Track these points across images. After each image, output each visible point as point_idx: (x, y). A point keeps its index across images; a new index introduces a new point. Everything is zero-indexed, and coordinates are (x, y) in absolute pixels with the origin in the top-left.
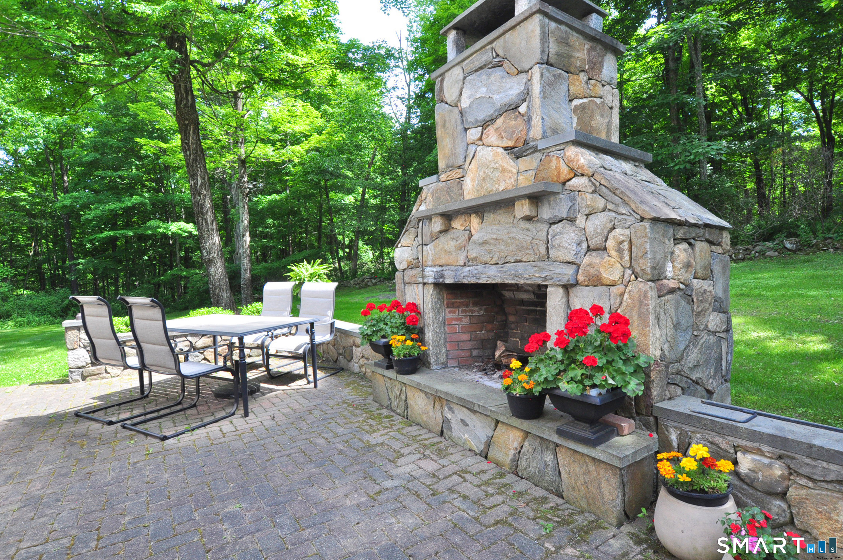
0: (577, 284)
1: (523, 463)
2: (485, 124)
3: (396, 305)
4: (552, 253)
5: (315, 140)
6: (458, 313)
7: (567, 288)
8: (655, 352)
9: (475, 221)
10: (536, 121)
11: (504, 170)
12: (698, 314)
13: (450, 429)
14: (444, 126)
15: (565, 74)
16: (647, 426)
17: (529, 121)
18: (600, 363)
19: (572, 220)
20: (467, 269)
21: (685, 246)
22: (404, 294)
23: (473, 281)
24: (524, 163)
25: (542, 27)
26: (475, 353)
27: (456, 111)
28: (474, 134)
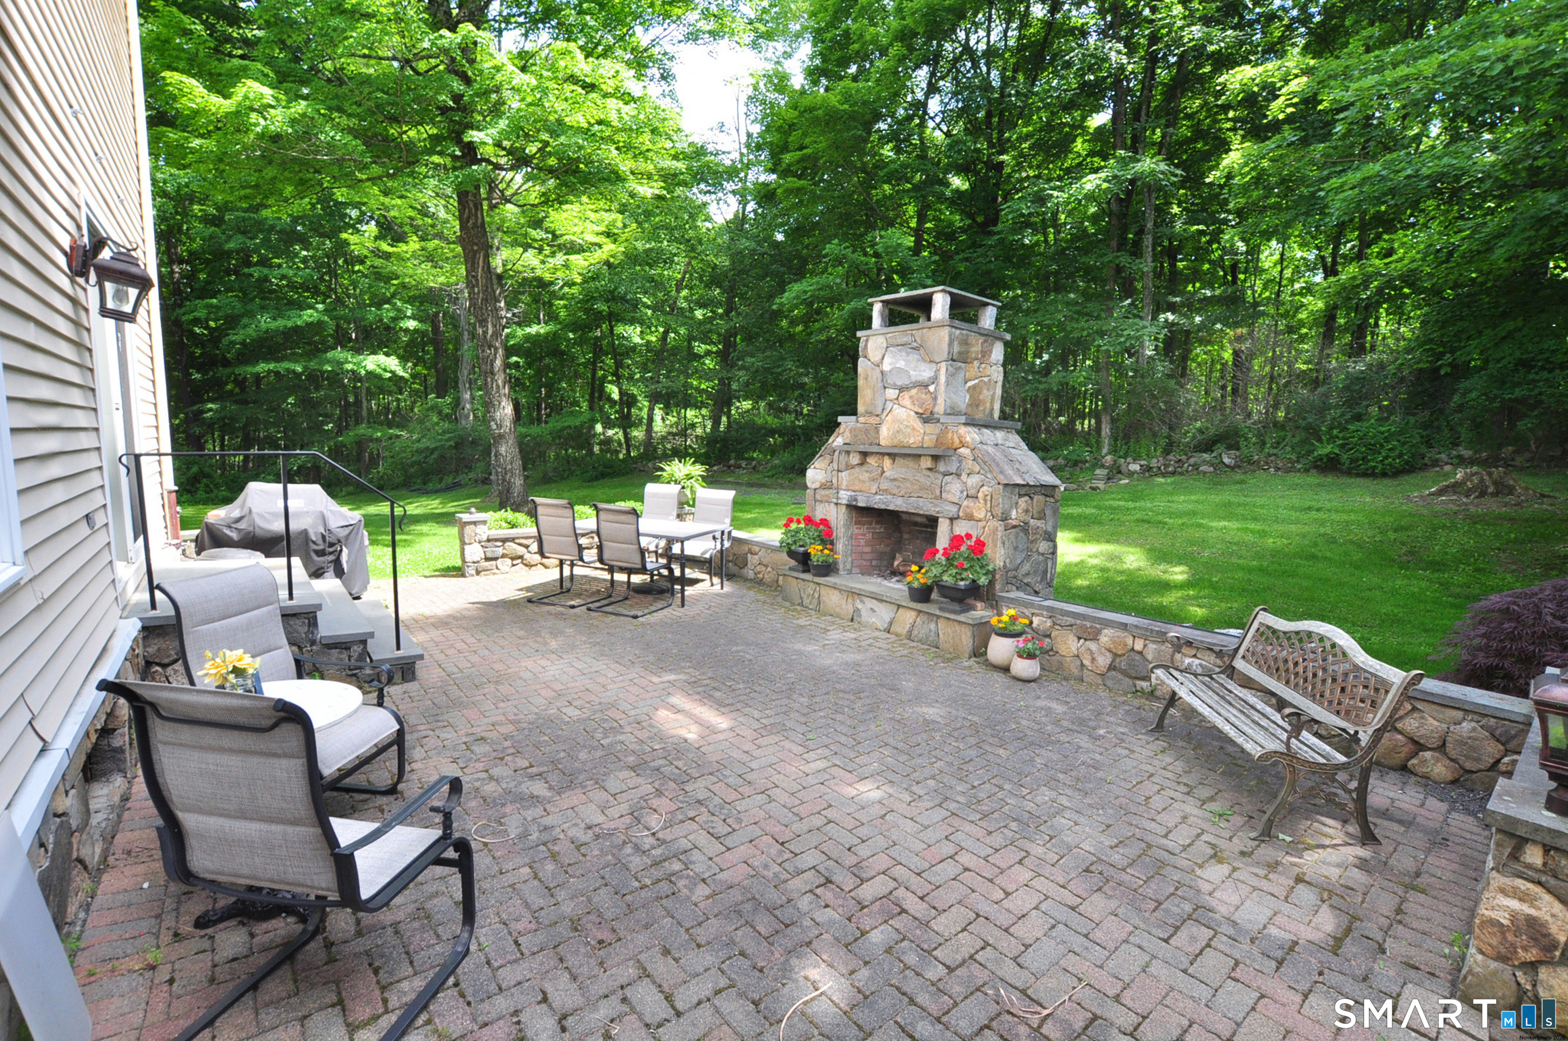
0: (958, 518)
1: (915, 632)
2: (902, 389)
3: (808, 520)
4: (944, 495)
5: (609, 249)
6: (864, 529)
7: (952, 520)
8: (999, 563)
9: (887, 462)
10: (940, 400)
11: (914, 429)
12: (1032, 542)
13: (860, 616)
14: (866, 379)
15: (963, 365)
16: (992, 606)
17: (935, 399)
18: (965, 567)
19: (958, 475)
20: (878, 497)
21: (1027, 498)
22: (814, 509)
23: (883, 507)
24: (929, 428)
25: (950, 336)
26: (874, 563)
27: (878, 370)
28: (891, 393)
